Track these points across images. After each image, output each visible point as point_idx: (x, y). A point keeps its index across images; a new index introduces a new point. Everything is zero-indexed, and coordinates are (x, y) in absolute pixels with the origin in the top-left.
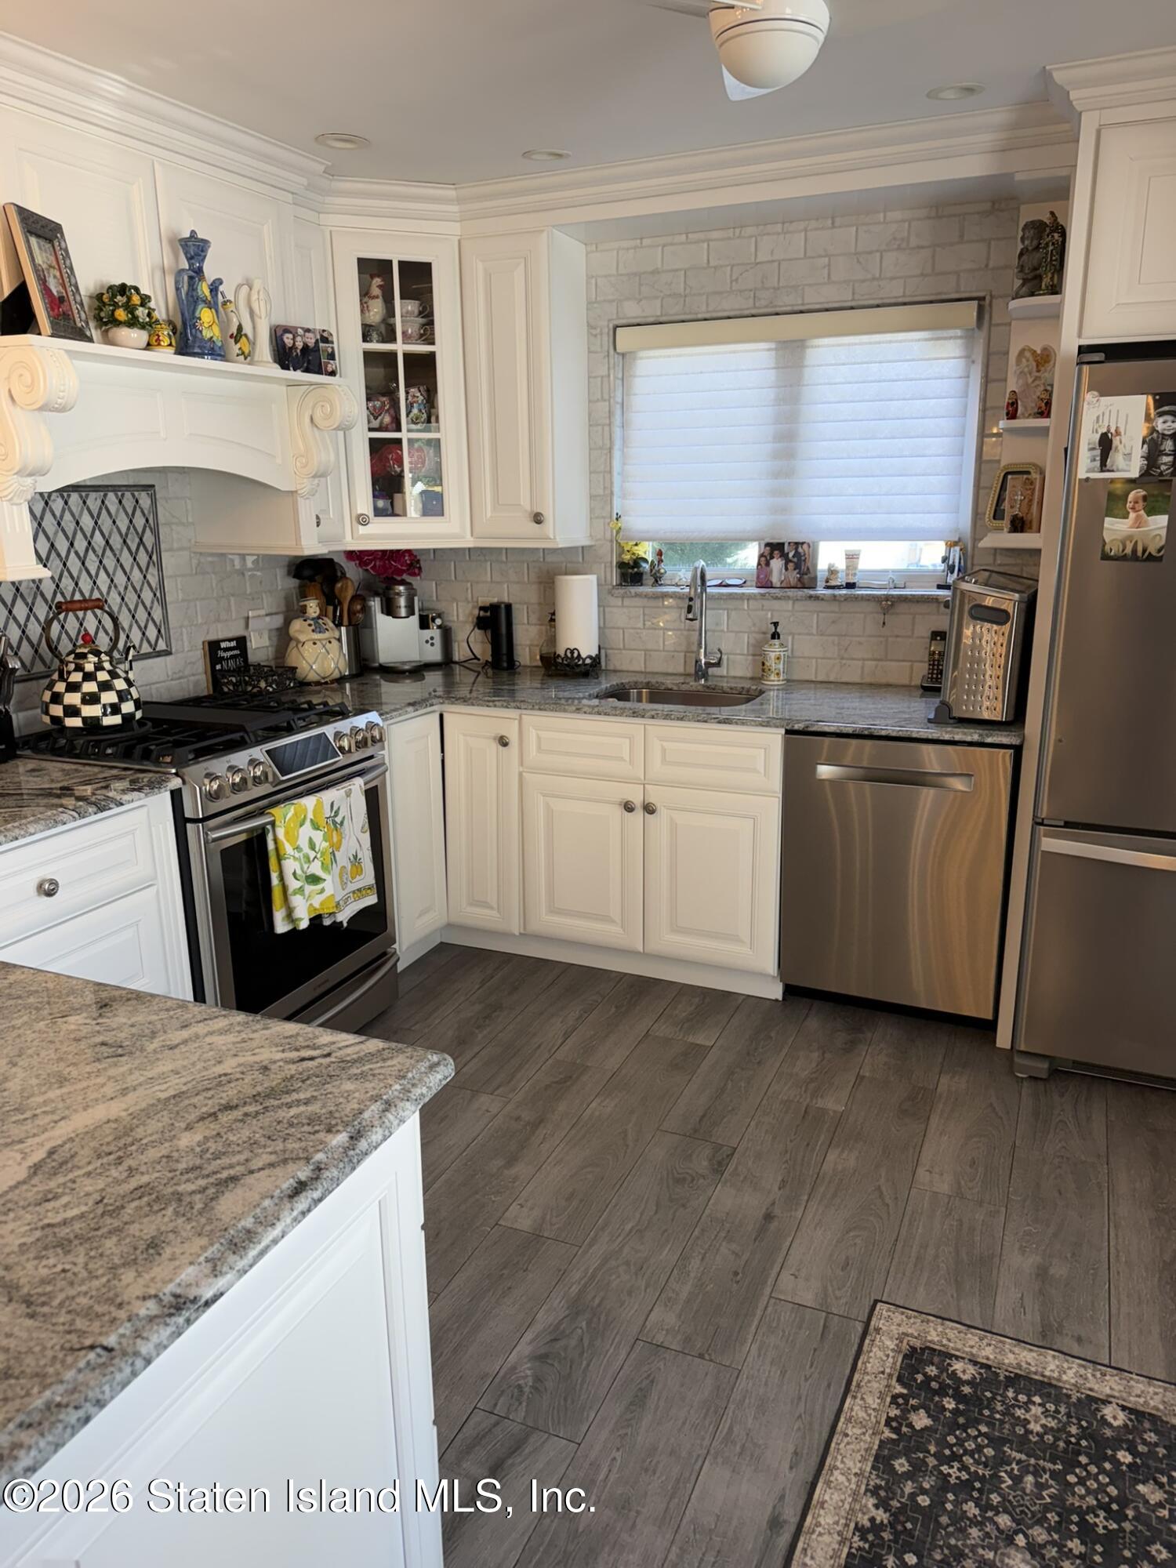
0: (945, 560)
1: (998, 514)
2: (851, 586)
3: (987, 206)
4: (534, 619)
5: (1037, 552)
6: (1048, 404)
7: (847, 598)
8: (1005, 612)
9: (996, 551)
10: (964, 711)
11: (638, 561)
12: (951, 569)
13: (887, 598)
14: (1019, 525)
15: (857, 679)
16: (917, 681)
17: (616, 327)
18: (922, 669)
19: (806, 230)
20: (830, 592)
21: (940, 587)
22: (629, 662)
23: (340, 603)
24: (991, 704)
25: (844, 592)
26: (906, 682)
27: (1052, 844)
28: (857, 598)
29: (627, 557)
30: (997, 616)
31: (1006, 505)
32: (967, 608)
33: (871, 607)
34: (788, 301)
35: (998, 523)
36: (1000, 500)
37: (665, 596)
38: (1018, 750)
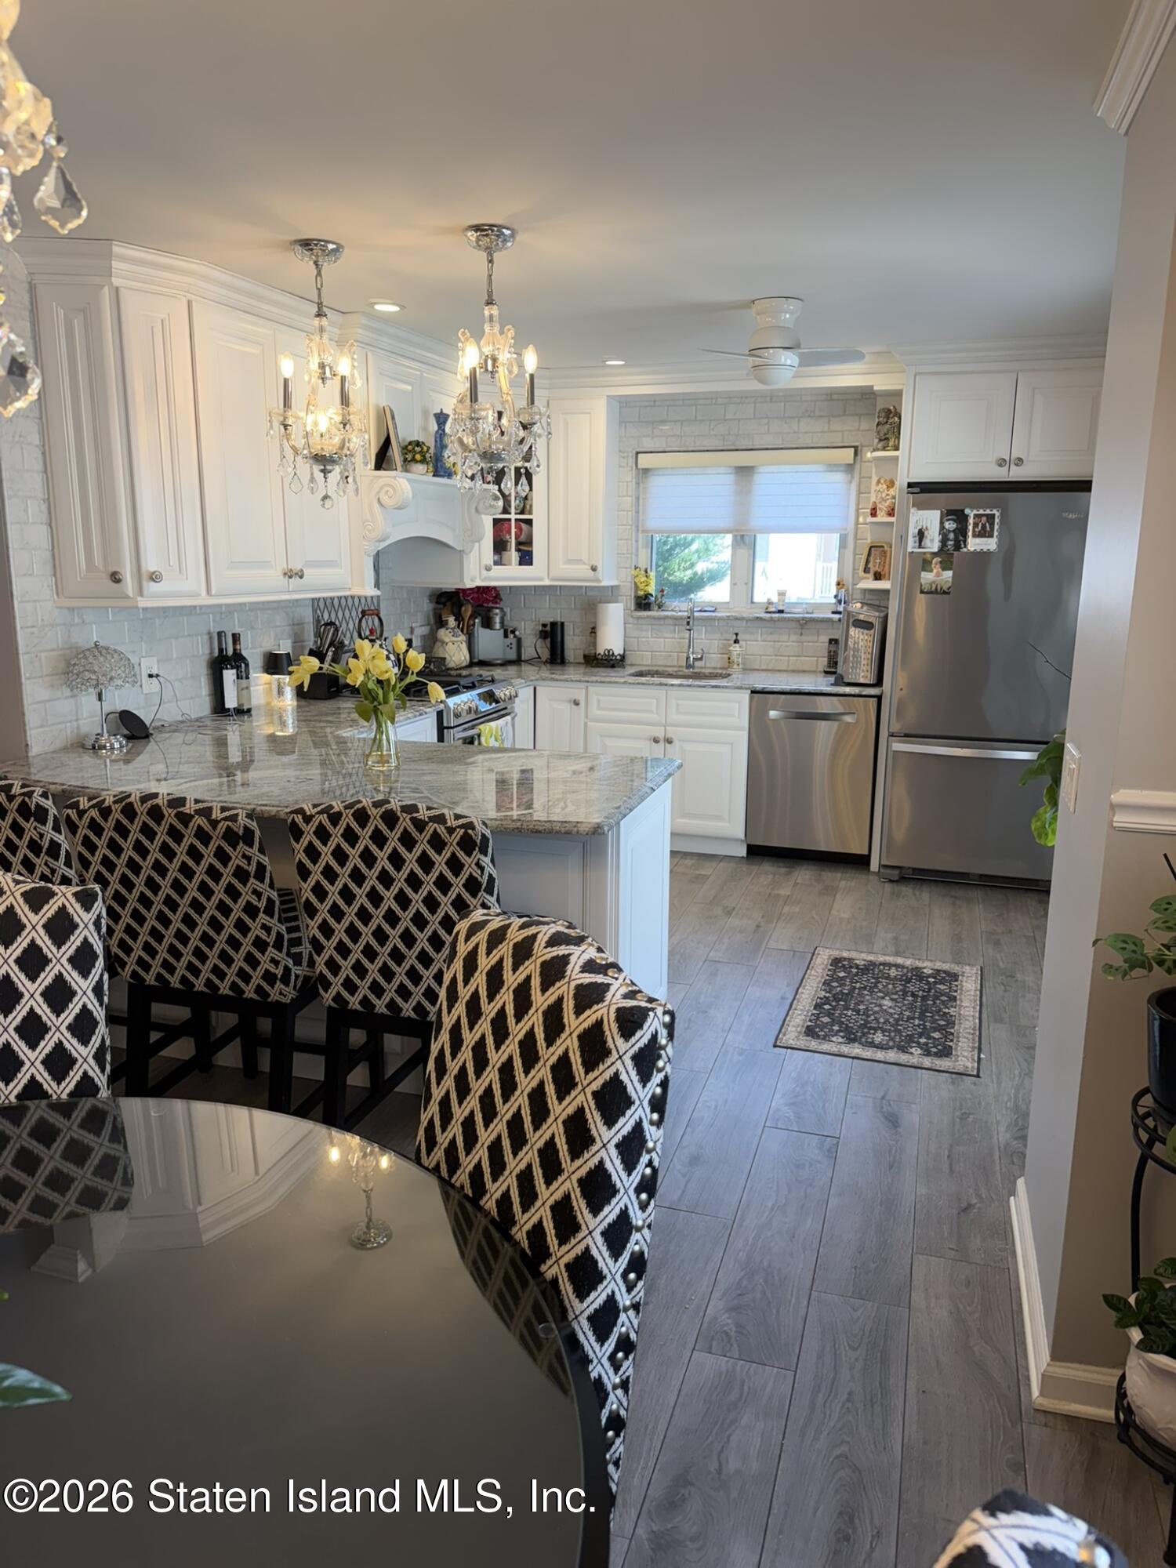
0: (836, 597)
1: (866, 570)
2: (781, 612)
3: (859, 396)
4: (577, 631)
5: (887, 592)
6: (893, 509)
7: (779, 620)
8: (871, 623)
9: (865, 591)
10: (849, 679)
11: (647, 596)
12: (840, 602)
13: (803, 619)
14: (878, 577)
15: (785, 668)
16: (821, 669)
17: (637, 453)
18: (824, 661)
19: (755, 403)
20: (769, 615)
21: (833, 613)
22: (642, 659)
23: (463, 619)
24: (865, 674)
25: (777, 615)
26: (814, 669)
27: (899, 746)
28: (785, 619)
29: (641, 593)
30: (866, 625)
31: (870, 565)
32: (851, 620)
33: (794, 625)
34: (745, 444)
35: (868, 575)
36: (867, 562)
37: (666, 618)
38: (879, 698)
